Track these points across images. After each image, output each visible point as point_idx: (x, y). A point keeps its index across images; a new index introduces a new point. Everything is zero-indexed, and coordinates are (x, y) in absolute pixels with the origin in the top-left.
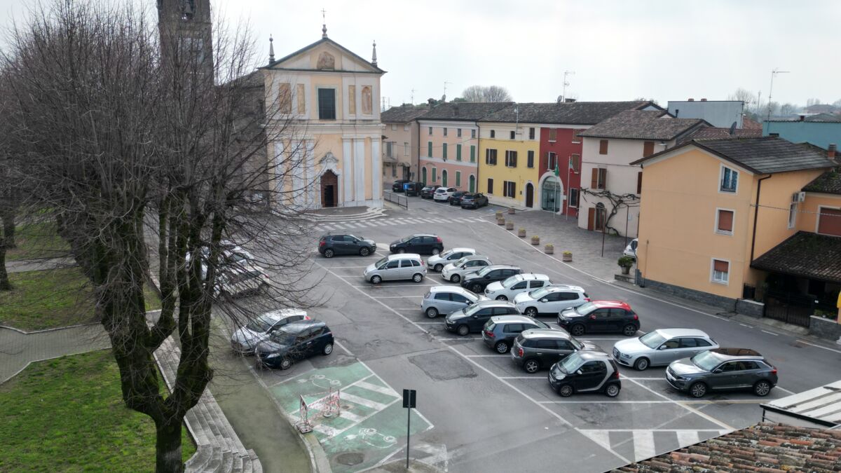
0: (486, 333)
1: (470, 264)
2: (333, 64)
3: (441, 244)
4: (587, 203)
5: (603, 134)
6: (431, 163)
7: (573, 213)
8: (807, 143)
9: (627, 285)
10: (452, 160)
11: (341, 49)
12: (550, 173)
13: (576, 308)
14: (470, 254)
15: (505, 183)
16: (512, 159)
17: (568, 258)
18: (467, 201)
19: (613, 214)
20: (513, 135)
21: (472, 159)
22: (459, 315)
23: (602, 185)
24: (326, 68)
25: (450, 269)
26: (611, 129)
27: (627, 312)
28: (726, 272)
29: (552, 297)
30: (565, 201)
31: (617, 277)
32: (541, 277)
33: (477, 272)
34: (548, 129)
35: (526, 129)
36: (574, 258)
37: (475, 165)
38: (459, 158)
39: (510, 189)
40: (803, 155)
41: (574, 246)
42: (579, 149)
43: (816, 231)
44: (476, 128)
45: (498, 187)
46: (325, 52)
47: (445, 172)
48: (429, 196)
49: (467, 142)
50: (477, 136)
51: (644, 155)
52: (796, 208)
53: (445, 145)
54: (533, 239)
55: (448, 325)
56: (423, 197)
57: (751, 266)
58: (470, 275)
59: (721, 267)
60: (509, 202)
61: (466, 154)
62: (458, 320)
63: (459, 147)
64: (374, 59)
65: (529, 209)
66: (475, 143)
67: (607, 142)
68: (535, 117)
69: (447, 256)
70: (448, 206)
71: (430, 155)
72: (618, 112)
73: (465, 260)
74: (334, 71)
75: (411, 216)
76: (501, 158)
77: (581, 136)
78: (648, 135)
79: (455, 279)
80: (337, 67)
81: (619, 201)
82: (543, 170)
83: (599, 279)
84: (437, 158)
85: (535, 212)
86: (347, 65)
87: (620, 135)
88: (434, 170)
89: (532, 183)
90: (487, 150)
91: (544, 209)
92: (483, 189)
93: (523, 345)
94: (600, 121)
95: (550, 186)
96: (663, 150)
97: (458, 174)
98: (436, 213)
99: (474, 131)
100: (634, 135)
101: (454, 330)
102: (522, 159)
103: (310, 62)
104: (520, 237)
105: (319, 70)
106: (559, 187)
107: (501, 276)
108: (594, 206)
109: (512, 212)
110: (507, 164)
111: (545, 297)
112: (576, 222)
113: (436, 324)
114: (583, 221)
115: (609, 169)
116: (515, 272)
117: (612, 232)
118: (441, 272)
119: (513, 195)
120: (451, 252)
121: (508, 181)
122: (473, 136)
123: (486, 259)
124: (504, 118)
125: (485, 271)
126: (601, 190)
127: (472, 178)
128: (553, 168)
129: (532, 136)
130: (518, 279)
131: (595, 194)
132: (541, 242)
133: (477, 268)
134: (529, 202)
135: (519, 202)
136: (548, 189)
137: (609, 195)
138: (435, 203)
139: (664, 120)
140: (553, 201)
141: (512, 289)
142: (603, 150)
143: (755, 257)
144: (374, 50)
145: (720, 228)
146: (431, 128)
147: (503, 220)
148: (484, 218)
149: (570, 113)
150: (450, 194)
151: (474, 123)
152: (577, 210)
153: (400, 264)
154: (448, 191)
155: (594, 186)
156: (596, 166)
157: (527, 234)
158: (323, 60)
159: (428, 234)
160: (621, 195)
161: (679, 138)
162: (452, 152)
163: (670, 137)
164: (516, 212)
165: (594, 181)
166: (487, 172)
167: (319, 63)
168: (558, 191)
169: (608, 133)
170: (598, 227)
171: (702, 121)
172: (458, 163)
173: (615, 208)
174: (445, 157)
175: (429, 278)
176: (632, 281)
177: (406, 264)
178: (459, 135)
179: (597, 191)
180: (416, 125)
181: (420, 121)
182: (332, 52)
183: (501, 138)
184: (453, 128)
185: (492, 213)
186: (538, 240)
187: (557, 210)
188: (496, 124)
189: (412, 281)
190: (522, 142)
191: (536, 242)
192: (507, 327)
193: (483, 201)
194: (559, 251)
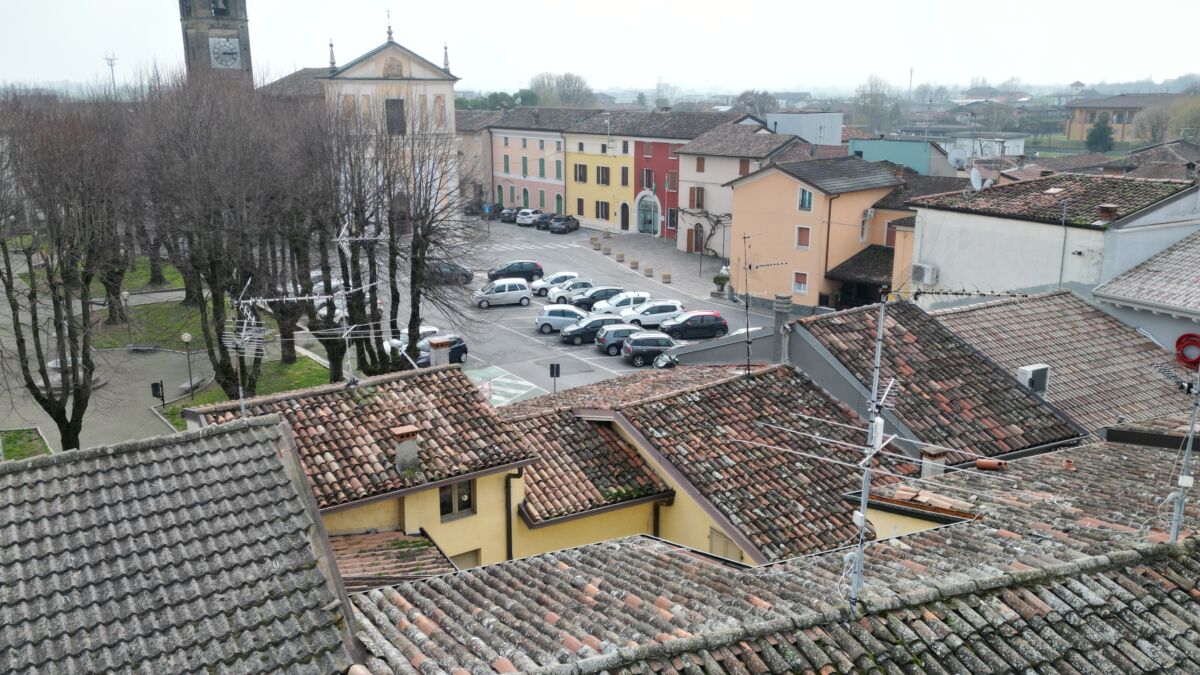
0: (598, 339)
1: (574, 286)
2: (401, 71)
3: (541, 270)
4: (685, 223)
5: (700, 151)
6: (508, 180)
7: (672, 234)
8: (886, 161)
9: (721, 301)
10: (533, 177)
11: (409, 54)
12: (646, 192)
13: (674, 318)
14: (573, 277)
15: (597, 203)
16: (604, 176)
17: (667, 280)
18: (557, 225)
19: (711, 235)
20: (604, 149)
21: (559, 176)
22: (573, 328)
23: (700, 205)
24: (392, 76)
25: (555, 292)
26: (707, 145)
27: (717, 318)
28: (805, 283)
29: (653, 310)
30: (663, 222)
31: (713, 294)
32: (642, 295)
33: (582, 293)
34: (642, 143)
35: (619, 142)
36: (672, 280)
37: (562, 183)
38: (542, 174)
39: (603, 210)
40: (875, 174)
41: (674, 269)
42: (676, 165)
43: (885, 244)
44: (562, 140)
45: (590, 208)
46: (392, 58)
47: (525, 191)
48: (511, 220)
49: (551, 155)
50: (562, 149)
51: (740, 173)
52: (867, 224)
53: (525, 159)
54: (633, 263)
55: (565, 337)
56: (504, 221)
57: (826, 277)
58: (576, 296)
59: (801, 278)
60: (602, 224)
61: (550, 169)
62: (572, 332)
63: (542, 161)
64: (446, 64)
65: (625, 232)
66: (560, 157)
67: (703, 160)
68: (629, 129)
69: (551, 280)
70: (534, 230)
71: (507, 170)
72: (716, 125)
73: (569, 283)
74: (403, 79)
75: (498, 243)
76: (592, 174)
77: (678, 152)
78: (744, 153)
79: (562, 300)
80: (406, 74)
81: (717, 222)
82: (638, 188)
83: (696, 297)
84: (515, 174)
85: (632, 235)
86: (417, 71)
87: (716, 152)
88: (512, 189)
89: (628, 204)
90: (576, 166)
91: (641, 231)
92: (572, 211)
93: (632, 345)
94: (697, 135)
95: (647, 206)
96: (758, 169)
97: (542, 193)
98: (523, 238)
99: (559, 143)
100: (730, 152)
101: (569, 341)
102: (616, 177)
103: (374, 69)
104: (618, 261)
105: (386, 78)
106: (656, 207)
107: (606, 295)
108: (692, 227)
109: (608, 235)
110: (598, 182)
111: (647, 311)
112: (675, 245)
113: (551, 338)
114: (682, 243)
115: (706, 187)
116: (618, 292)
117: (710, 253)
118: (546, 295)
119: (607, 217)
120: (553, 277)
121: (600, 201)
122: (559, 149)
123: (590, 281)
124: (593, 129)
125: (589, 293)
126: (699, 210)
127: (559, 198)
128: (649, 186)
129: (625, 150)
130: (622, 297)
131: (692, 215)
132: (640, 265)
133: (583, 290)
134: (625, 225)
135: (614, 224)
136: (645, 209)
137: (707, 215)
138: (518, 227)
139: (759, 137)
140: (650, 222)
141: (617, 306)
142: (700, 168)
143: (829, 269)
144: (446, 54)
145: (799, 244)
146: (506, 139)
147: (599, 245)
148: (578, 243)
149: (666, 124)
150: (536, 217)
151: (559, 134)
152: (675, 232)
153: (507, 289)
154: (533, 213)
155: (691, 206)
156: (693, 185)
157: (626, 258)
158: (390, 66)
159: (526, 261)
160: (718, 214)
161: (773, 155)
162: (533, 167)
163: (763, 155)
164: (611, 235)
165: (692, 201)
166: (576, 190)
167: (386, 70)
168: (656, 211)
169: (705, 150)
170: (697, 249)
171: (796, 137)
172: (542, 180)
173: (713, 228)
174: (525, 172)
175: (536, 302)
176: (726, 297)
177: (513, 288)
178: (542, 147)
179: (696, 211)
180: (488, 135)
181: (493, 130)
182: (400, 58)
183: (591, 151)
184: (533, 139)
185: (585, 237)
186: (637, 263)
187: (655, 232)
188: (586, 136)
189: (519, 304)
190: (615, 157)
191: (635, 266)
192: (616, 333)
193: (573, 225)
194: (658, 274)
